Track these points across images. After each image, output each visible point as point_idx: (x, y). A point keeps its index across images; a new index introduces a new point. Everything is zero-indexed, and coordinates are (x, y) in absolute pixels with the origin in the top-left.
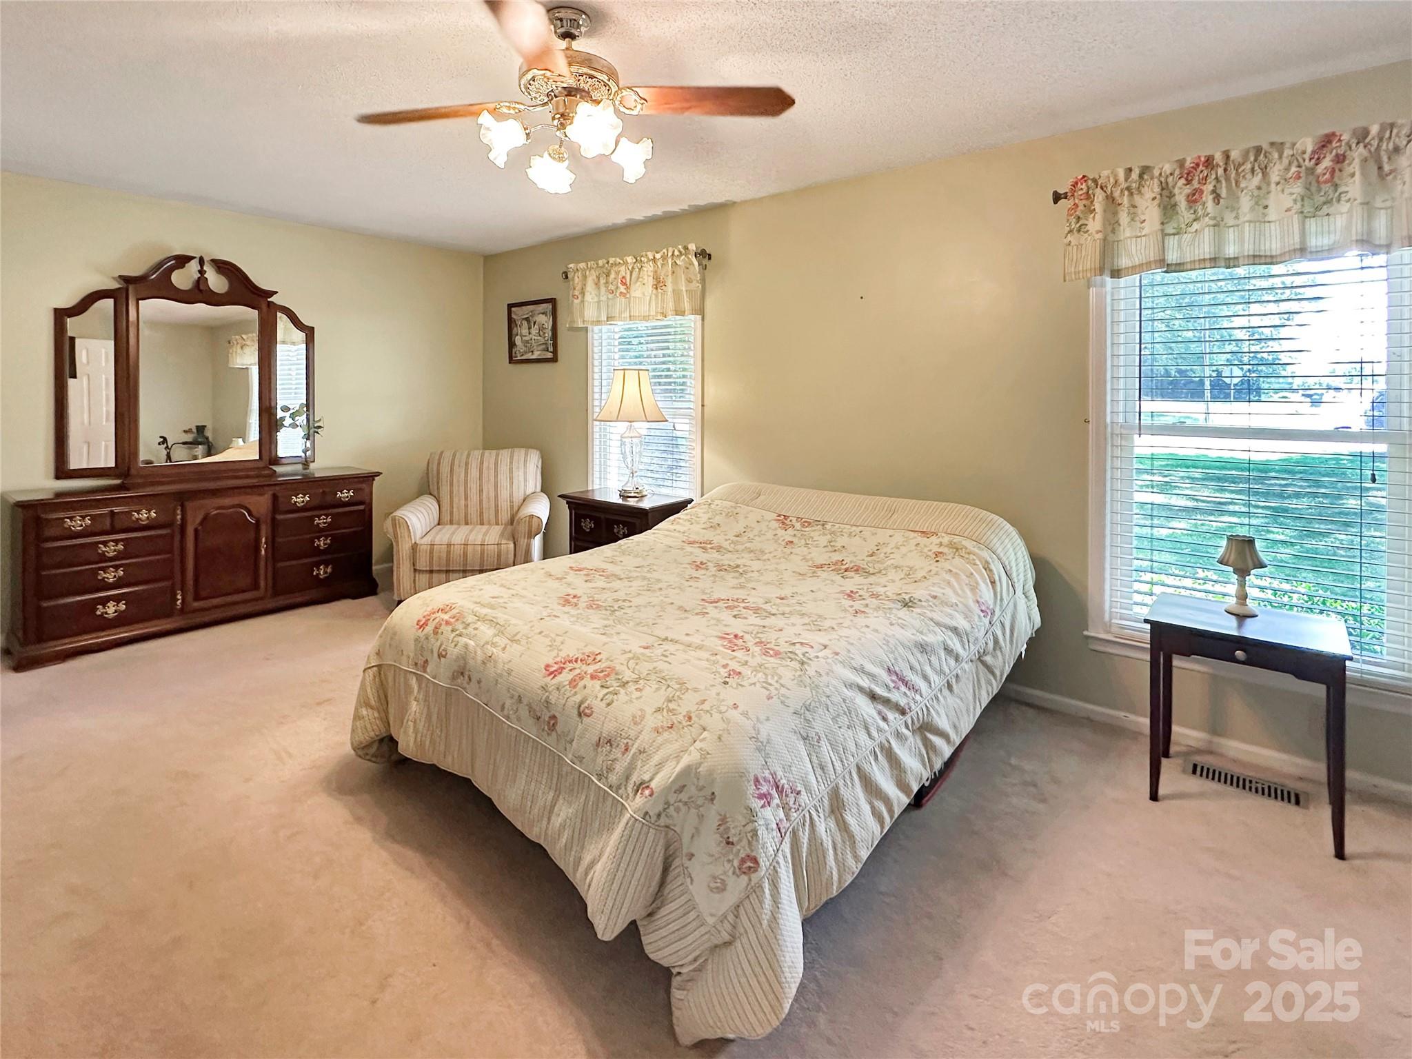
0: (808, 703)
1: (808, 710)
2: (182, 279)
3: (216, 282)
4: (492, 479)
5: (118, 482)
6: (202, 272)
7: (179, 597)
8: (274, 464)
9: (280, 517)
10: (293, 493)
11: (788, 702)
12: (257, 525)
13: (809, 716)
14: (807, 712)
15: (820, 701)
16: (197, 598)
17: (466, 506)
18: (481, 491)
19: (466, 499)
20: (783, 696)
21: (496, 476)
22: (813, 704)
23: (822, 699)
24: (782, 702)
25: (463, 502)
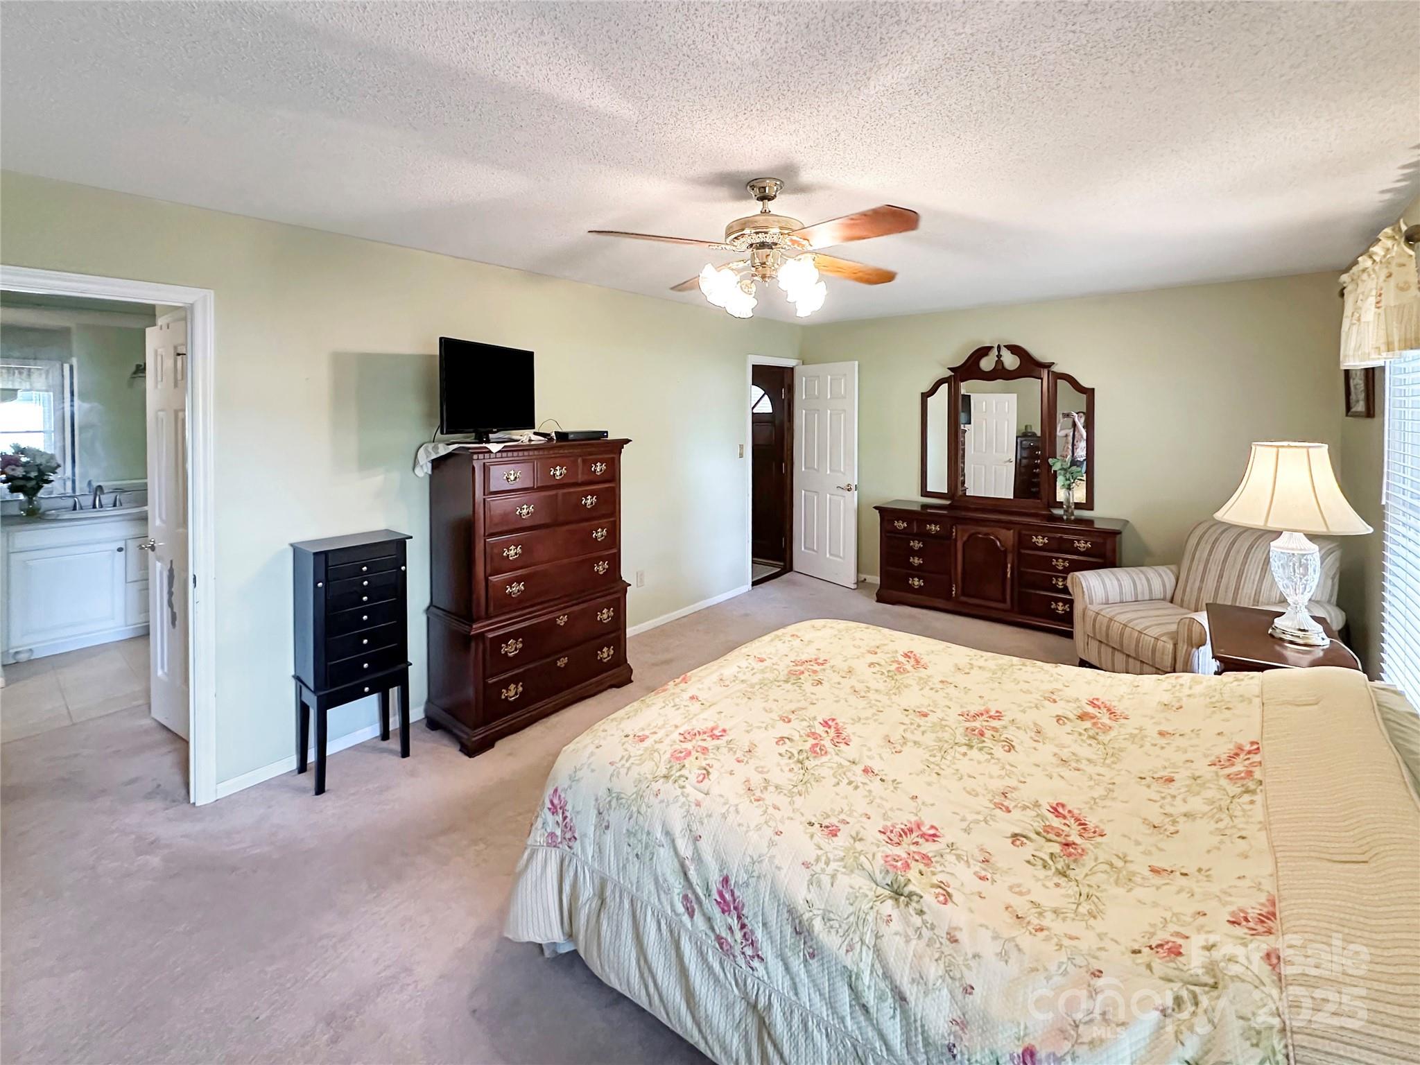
0: (623, 796)
1: (617, 799)
2: (987, 364)
3: (1010, 361)
4: (1238, 566)
5: (948, 502)
6: (999, 356)
7: (954, 589)
8: (1052, 507)
9: (1023, 551)
10: (1034, 533)
11: (614, 779)
12: (1005, 552)
13: (614, 803)
14: (615, 799)
15: (630, 806)
16: (964, 594)
17: (1200, 589)
18: (1221, 576)
19: (1202, 581)
20: (619, 773)
21: (1244, 563)
22: (624, 801)
23: (633, 807)
24: (612, 775)
25: (1197, 584)
